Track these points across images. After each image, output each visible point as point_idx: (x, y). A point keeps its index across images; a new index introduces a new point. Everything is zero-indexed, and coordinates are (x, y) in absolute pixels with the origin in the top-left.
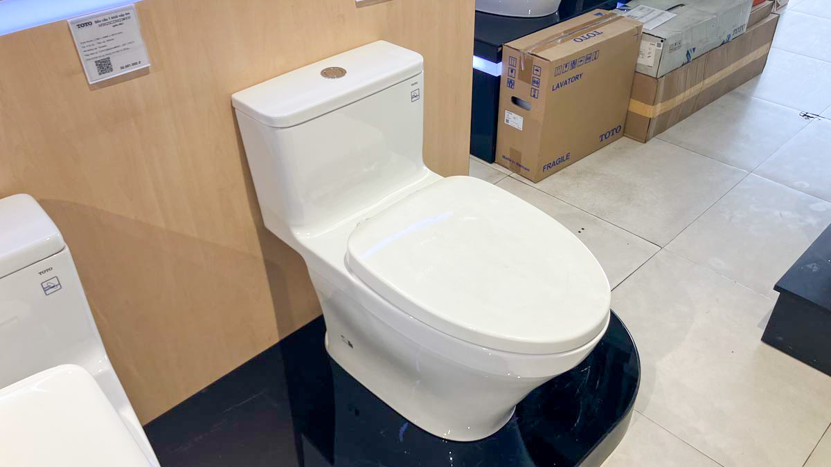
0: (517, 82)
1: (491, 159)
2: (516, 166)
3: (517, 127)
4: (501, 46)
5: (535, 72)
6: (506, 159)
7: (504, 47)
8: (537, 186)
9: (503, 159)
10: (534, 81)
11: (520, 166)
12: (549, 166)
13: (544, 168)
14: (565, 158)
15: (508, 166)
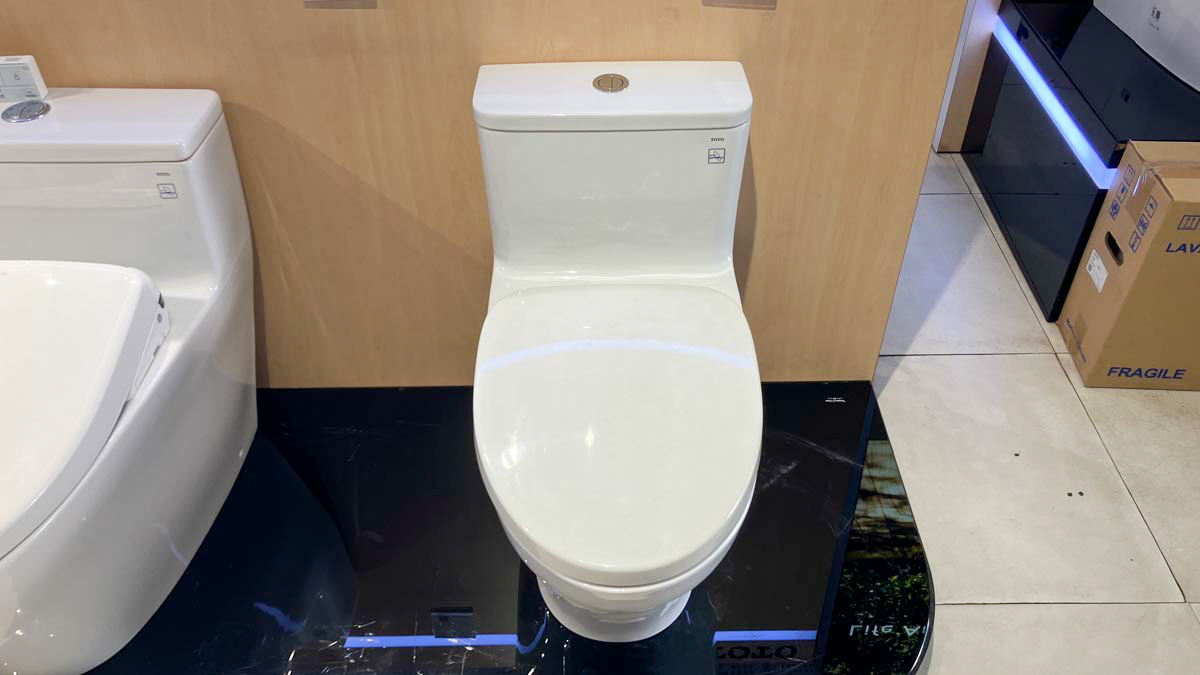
0: (1123, 213)
1: (1053, 316)
2: (1075, 346)
3: (1096, 283)
4: (1125, 142)
5: (1149, 207)
6: (1070, 326)
7: (1129, 146)
8: (1084, 392)
9: (1066, 323)
10: (1141, 222)
11: (1080, 348)
12: (1125, 371)
13: (1111, 371)
14: (1171, 373)
15: (1067, 338)
